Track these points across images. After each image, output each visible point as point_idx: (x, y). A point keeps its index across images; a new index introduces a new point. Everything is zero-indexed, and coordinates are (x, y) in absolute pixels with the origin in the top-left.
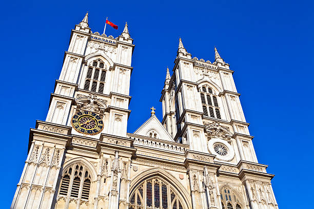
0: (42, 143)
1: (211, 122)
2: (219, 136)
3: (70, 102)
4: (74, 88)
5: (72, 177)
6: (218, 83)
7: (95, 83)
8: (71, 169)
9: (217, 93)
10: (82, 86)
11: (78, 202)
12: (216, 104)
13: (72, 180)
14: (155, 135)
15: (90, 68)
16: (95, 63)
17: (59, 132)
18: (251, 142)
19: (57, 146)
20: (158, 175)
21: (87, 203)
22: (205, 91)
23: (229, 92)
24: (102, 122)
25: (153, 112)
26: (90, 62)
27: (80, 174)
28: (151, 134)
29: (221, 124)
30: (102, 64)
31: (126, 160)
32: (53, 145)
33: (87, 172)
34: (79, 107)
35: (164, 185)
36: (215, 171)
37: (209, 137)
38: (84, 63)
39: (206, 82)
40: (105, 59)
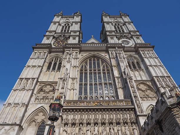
0: (37, 51)
1: (120, 34)
2: (124, 38)
3: (52, 37)
4: (54, 32)
5: (53, 62)
6: (122, 21)
8: (52, 60)
9: (122, 25)
11: (56, 71)
12: (122, 28)
13: (53, 64)
15: (63, 27)
16: (65, 25)
18: (140, 37)
19: (44, 51)
20: (94, 56)
21: (59, 72)
22: (116, 25)
23: (127, 22)
24: (67, 42)
25: (92, 37)
26: (63, 25)
27: (57, 61)
29: (124, 34)
30: (68, 25)
32: (42, 51)
33: (60, 61)
34: (56, 38)
35: (98, 60)
36: (122, 49)
37: (119, 39)
38: (60, 25)
39: (116, 22)
40: (69, 22)
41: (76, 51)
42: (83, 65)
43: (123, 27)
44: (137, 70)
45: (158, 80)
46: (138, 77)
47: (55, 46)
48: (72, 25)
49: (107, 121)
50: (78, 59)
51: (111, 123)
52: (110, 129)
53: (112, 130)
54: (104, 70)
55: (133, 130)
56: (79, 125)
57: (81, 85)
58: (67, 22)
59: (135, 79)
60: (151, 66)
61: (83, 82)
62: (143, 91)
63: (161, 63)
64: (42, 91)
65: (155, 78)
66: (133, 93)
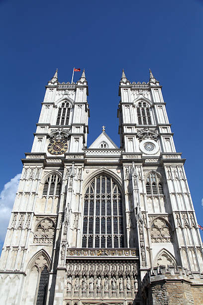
0: (28, 166)
1: (143, 129)
2: (148, 138)
3: (46, 136)
4: (48, 126)
5: (50, 183)
6: (150, 98)
7: (63, 118)
8: (49, 179)
9: (150, 106)
10: (54, 123)
11: (54, 197)
12: (148, 114)
13: (50, 185)
14: (105, 145)
15: (60, 109)
16: (63, 104)
17: (38, 158)
18: (171, 138)
19: (38, 167)
20: (103, 173)
22: (140, 106)
23: (157, 104)
24: (67, 144)
25: (104, 129)
26: (59, 105)
27: (55, 180)
28: (102, 145)
29: (150, 129)
30: (68, 105)
31: (81, 167)
32: (35, 167)
33: (58, 179)
34: (52, 138)
35: (109, 179)
36: (141, 164)
37: (140, 139)
38: (55, 107)
39: (141, 99)
40: (69, 101)
41: (79, 167)
42: (88, 188)
43: (151, 112)
44: (157, 197)
45: (177, 217)
46: (157, 207)
47: (50, 152)
48: (73, 107)
49: (110, 274)
50: (82, 182)
51: (113, 276)
52: (112, 282)
53: (114, 283)
54: (115, 196)
55: (134, 283)
56: (83, 277)
57: (85, 219)
58: (66, 99)
59: (152, 212)
60: (174, 194)
61: (89, 215)
62: (159, 229)
63: (188, 189)
64: (41, 228)
65: (174, 214)
66: (141, 241)
